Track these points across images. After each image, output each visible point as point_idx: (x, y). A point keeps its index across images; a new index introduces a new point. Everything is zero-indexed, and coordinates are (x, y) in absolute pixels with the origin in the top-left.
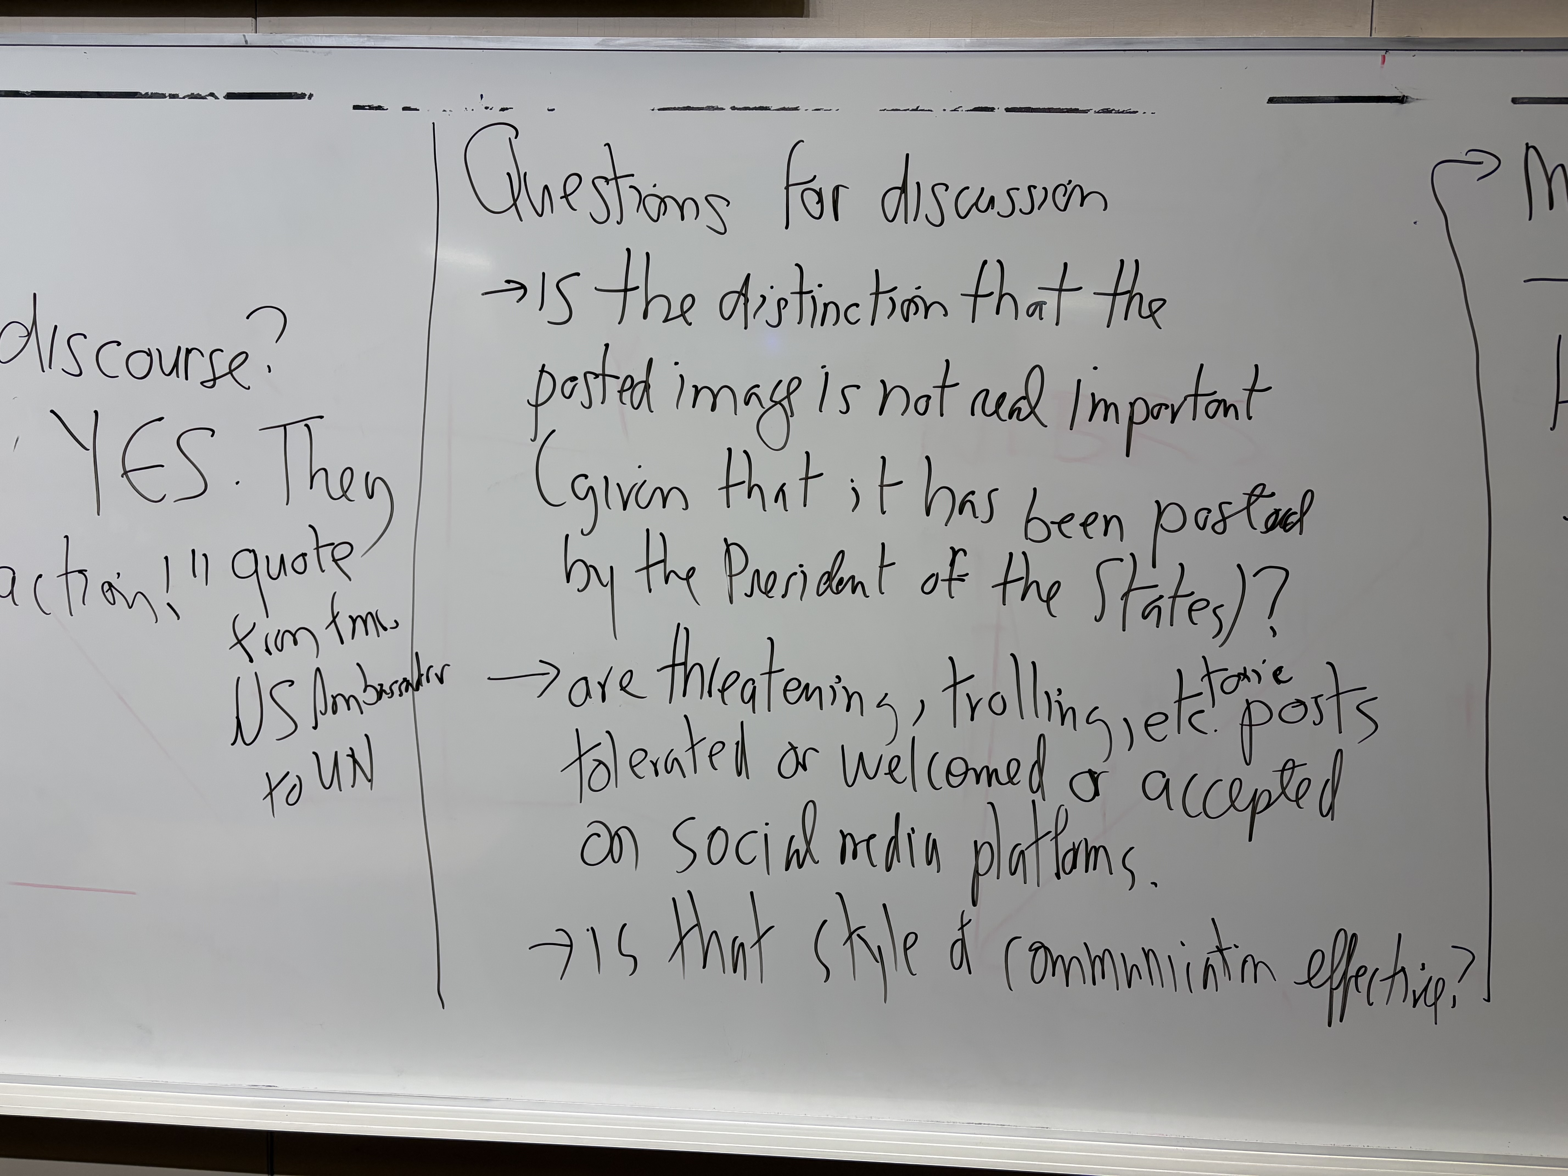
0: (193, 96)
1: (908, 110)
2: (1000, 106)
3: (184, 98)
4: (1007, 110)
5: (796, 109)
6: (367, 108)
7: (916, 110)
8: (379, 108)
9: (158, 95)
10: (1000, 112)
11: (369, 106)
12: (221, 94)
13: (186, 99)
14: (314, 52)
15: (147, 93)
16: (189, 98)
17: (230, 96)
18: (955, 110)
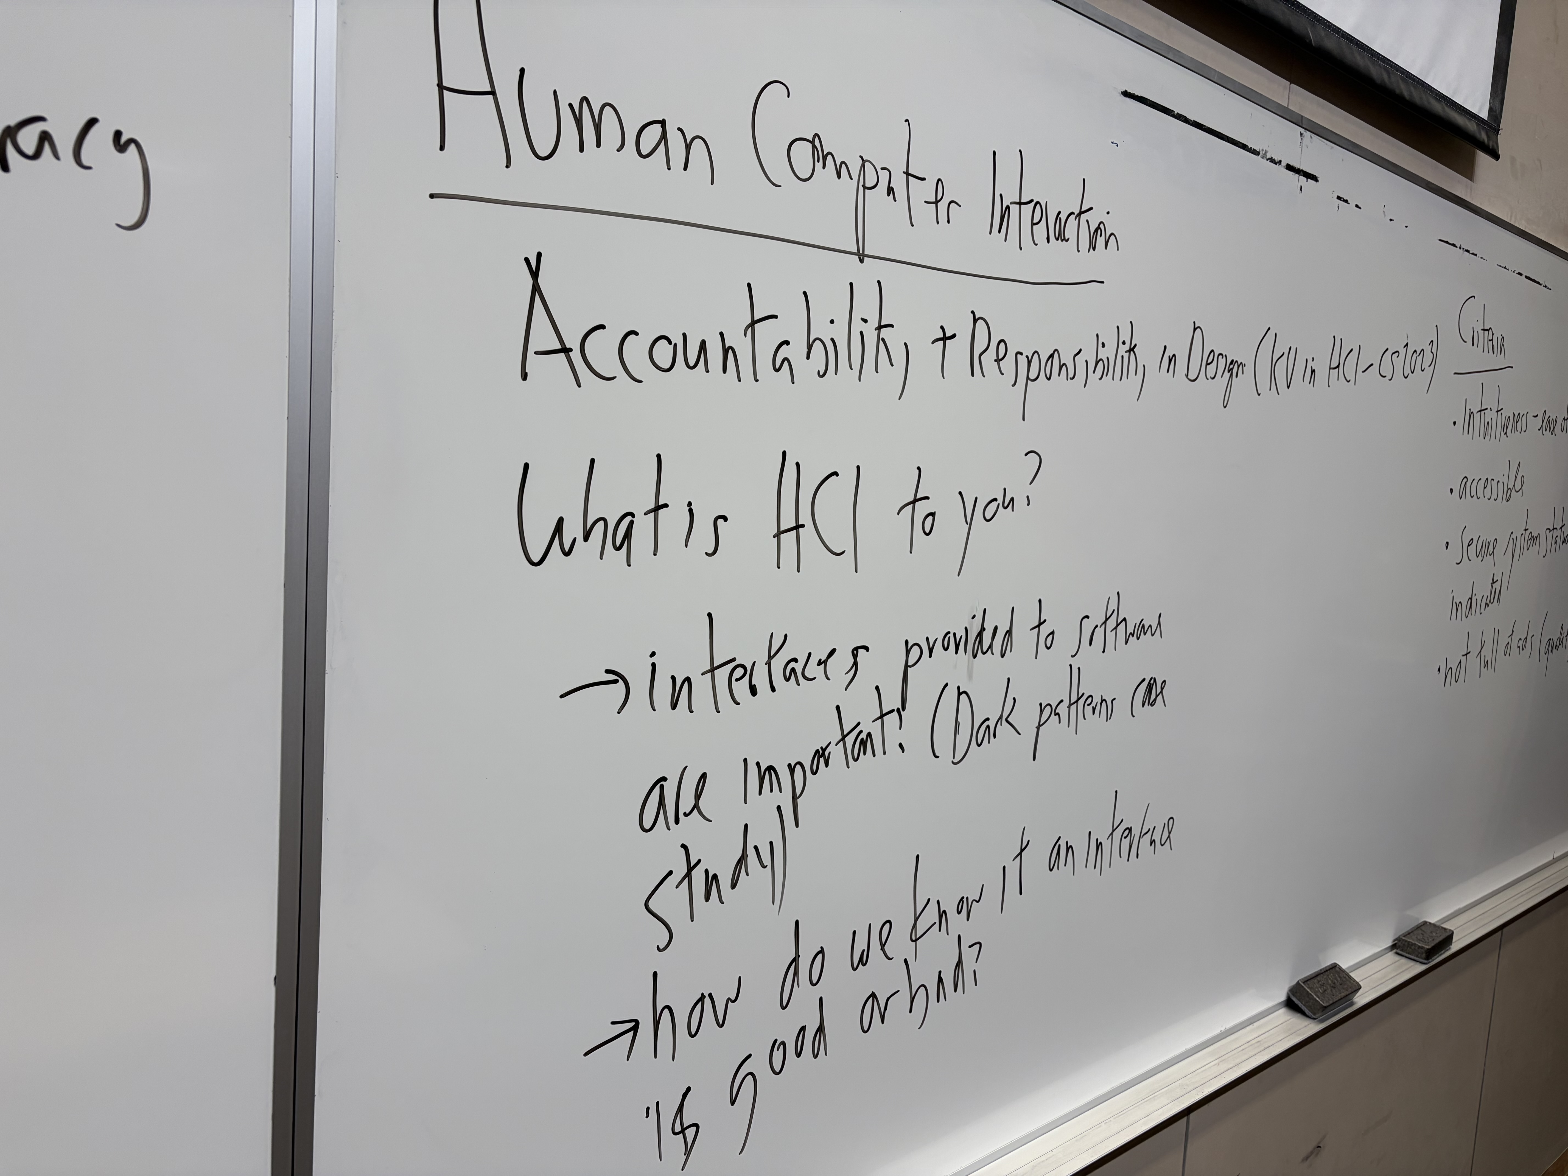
0: (1272, 160)
1: (1503, 267)
2: (1524, 274)
3: (1267, 160)
4: (1526, 277)
5: (1476, 255)
6: (1342, 199)
7: (1505, 268)
8: (1346, 201)
9: (1255, 152)
10: (1524, 276)
11: (1343, 198)
12: (1284, 164)
13: (1269, 161)
14: (1327, 144)
15: (1251, 148)
16: (1270, 162)
17: (1289, 167)
18: (1514, 272)
